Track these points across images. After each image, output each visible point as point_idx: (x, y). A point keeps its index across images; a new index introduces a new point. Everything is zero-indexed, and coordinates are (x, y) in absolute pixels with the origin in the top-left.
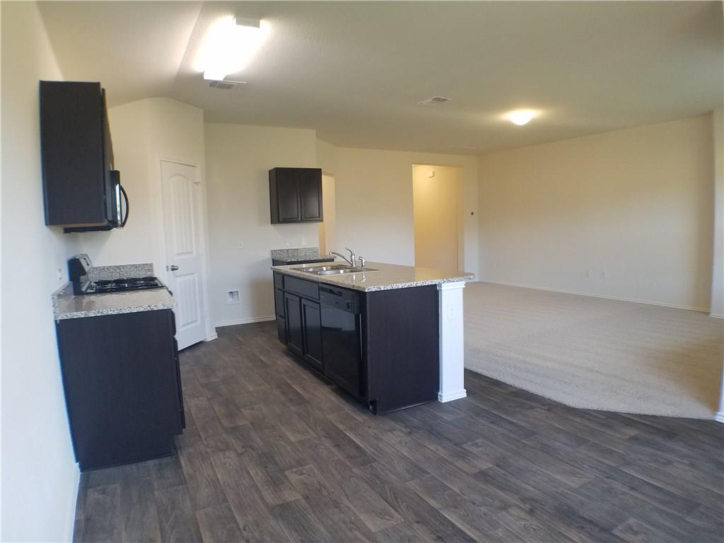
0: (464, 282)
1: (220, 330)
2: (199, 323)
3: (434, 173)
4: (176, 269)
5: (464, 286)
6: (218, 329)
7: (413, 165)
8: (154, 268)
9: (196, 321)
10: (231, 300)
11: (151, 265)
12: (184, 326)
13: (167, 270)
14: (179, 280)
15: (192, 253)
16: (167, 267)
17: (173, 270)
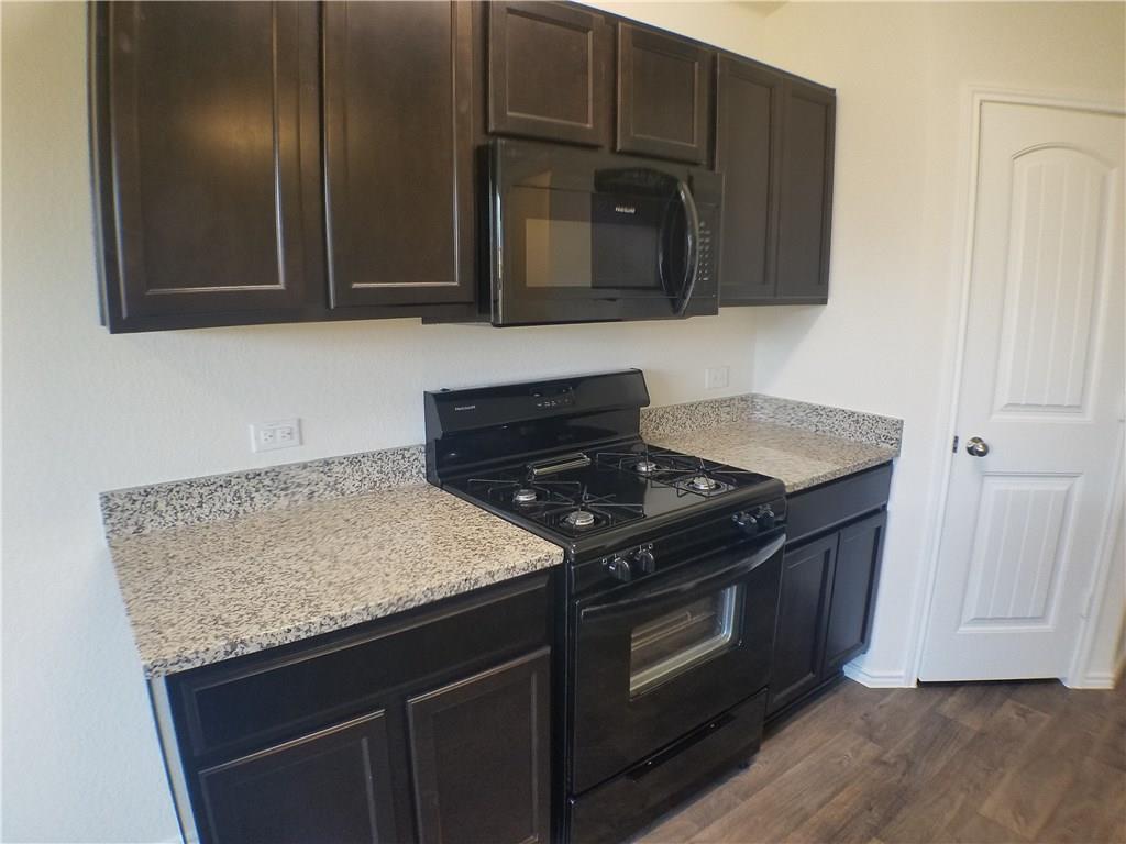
2: (1049, 626)
4: (982, 454)
8: (906, 436)
9: (1040, 618)
11: (898, 426)
12: (978, 620)
13: (955, 450)
14: (994, 486)
15: (1077, 408)
16: (956, 439)
17: (971, 451)
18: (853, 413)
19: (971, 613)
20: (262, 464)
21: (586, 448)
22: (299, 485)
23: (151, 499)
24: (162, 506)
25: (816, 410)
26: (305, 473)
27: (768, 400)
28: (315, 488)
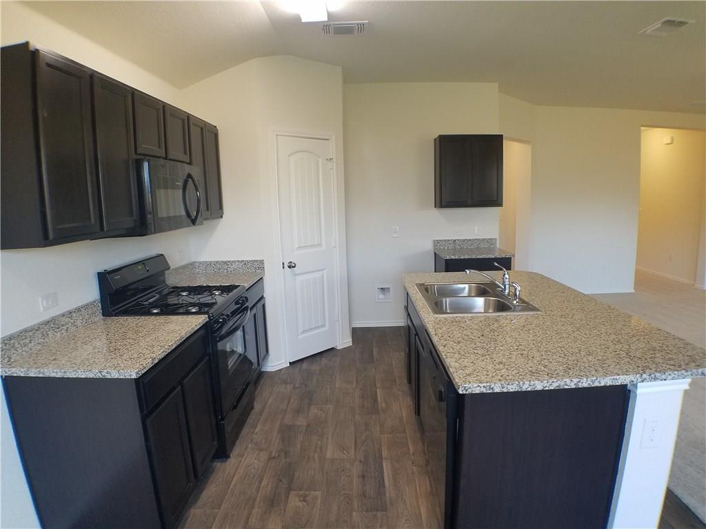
0: (689, 380)
1: (357, 333)
2: (327, 328)
3: (672, 139)
4: (294, 267)
5: (687, 387)
6: (355, 332)
7: (642, 128)
8: (266, 266)
9: (323, 326)
10: (381, 296)
11: (262, 262)
12: (304, 332)
13: (283, 267)
14: (299, 278)
15: (320, 245)
16: (283, 264)
17: (289, 267)
18: (243, 261)
19: (301, 331)
20: (46, 317)
21: (154, 291)
22: (63, 325)
23: (12, 341)
24: (17, 345)
25: (225, 263)
26: (63, 319)
27: (200, 263)
28: (67, 326)
